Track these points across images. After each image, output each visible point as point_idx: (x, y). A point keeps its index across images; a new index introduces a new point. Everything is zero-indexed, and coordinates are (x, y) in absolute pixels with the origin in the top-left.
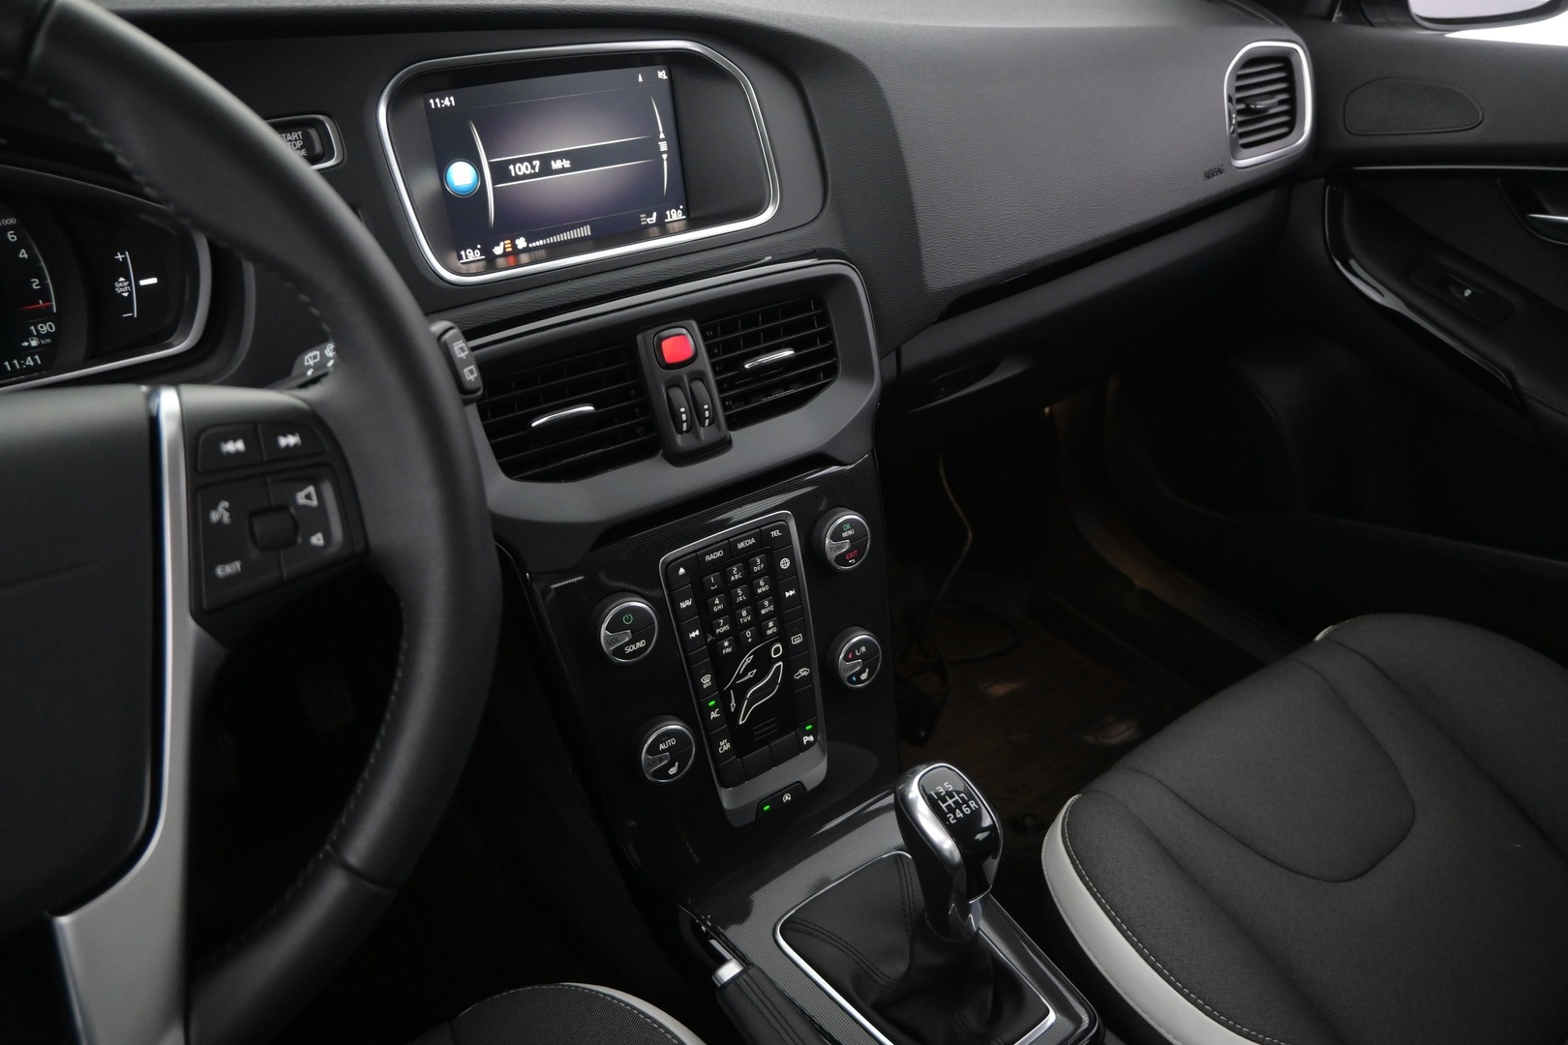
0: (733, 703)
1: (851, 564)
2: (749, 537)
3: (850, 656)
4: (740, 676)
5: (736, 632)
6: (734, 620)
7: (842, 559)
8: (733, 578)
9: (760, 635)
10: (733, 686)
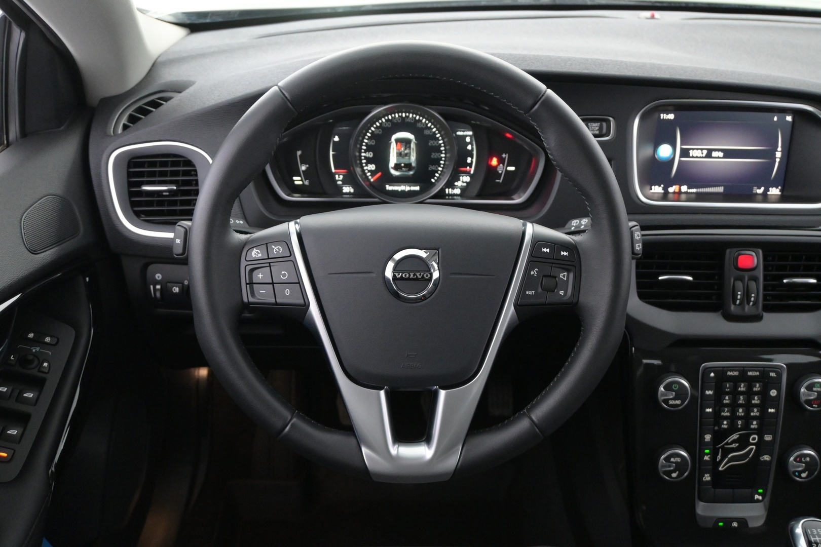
0: (719, 457)
1: (814, 408)
2: (756, 371)
3: (798, 459)
4: (727, 444)
5: (733, 418)
6: (733, 412)
7: (809, 402)
8: (740, 389)
9: (746, 426)
10: (722, 447)
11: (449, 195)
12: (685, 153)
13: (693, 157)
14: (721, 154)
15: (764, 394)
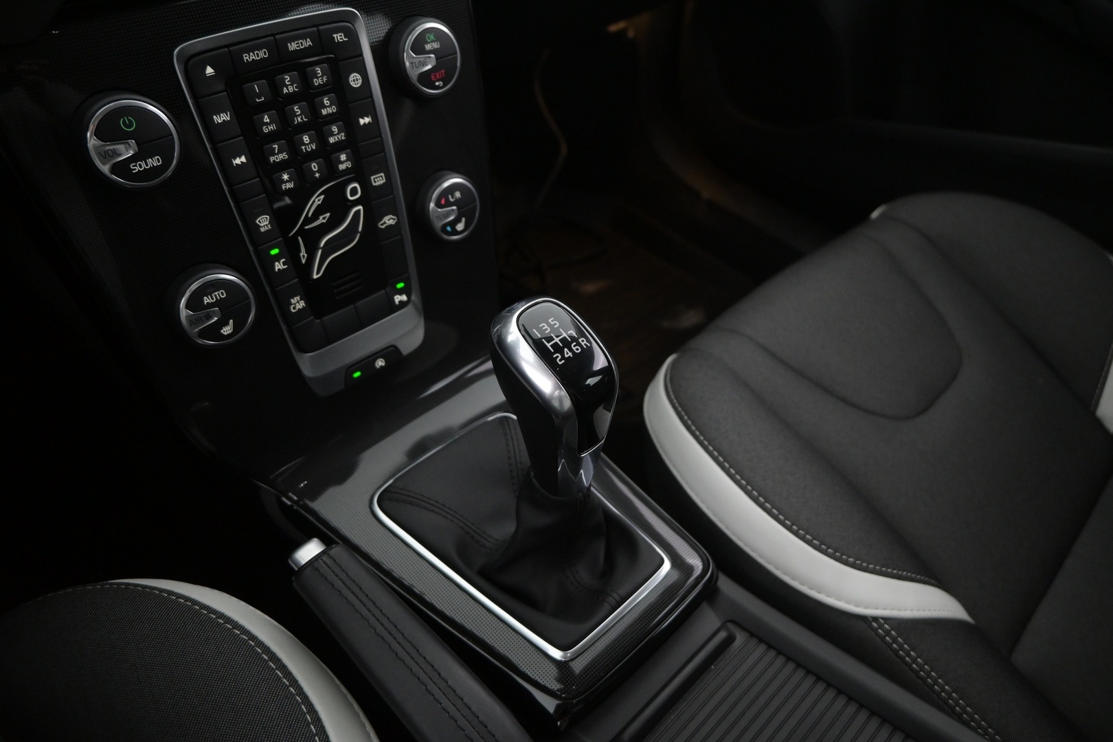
0: (303, 253)
1: (438, 88)
2: (304, 37)
3: (443, 202)
4: (308, 220)
5: (297, 162)
6: (293, 148)
7: (426, 78)
8: (285, 91)
9: (330, 170)
10: (301, 231)
15: (338, 87)
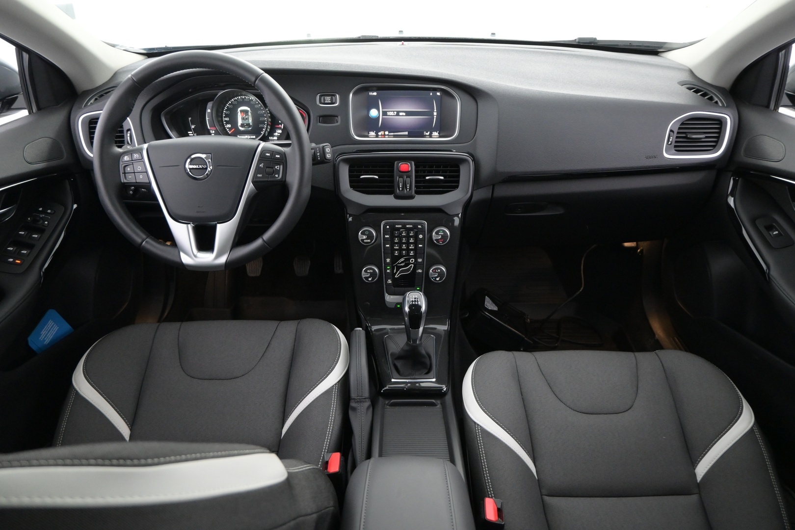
0: (395, 270)
1: (440, 244)
2: (411, 225)
3: (435, 271)
4: (398, 263)
5: (400, 250)
6: (400, 247)
7: (437, 241)
8: (403, 234)
9: (408, 254)
10: (396, 265)
11: (271, 140)
12: (385, 113)
13: (389, 116)
14: (404, 114)
15: (416, 237)
